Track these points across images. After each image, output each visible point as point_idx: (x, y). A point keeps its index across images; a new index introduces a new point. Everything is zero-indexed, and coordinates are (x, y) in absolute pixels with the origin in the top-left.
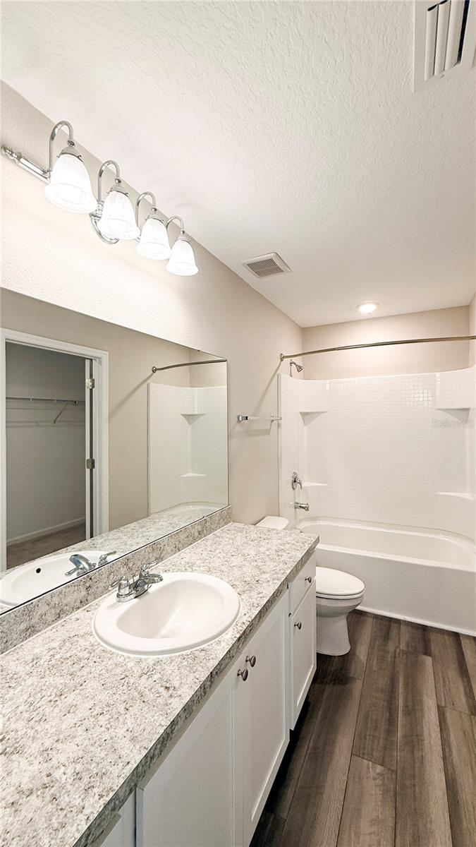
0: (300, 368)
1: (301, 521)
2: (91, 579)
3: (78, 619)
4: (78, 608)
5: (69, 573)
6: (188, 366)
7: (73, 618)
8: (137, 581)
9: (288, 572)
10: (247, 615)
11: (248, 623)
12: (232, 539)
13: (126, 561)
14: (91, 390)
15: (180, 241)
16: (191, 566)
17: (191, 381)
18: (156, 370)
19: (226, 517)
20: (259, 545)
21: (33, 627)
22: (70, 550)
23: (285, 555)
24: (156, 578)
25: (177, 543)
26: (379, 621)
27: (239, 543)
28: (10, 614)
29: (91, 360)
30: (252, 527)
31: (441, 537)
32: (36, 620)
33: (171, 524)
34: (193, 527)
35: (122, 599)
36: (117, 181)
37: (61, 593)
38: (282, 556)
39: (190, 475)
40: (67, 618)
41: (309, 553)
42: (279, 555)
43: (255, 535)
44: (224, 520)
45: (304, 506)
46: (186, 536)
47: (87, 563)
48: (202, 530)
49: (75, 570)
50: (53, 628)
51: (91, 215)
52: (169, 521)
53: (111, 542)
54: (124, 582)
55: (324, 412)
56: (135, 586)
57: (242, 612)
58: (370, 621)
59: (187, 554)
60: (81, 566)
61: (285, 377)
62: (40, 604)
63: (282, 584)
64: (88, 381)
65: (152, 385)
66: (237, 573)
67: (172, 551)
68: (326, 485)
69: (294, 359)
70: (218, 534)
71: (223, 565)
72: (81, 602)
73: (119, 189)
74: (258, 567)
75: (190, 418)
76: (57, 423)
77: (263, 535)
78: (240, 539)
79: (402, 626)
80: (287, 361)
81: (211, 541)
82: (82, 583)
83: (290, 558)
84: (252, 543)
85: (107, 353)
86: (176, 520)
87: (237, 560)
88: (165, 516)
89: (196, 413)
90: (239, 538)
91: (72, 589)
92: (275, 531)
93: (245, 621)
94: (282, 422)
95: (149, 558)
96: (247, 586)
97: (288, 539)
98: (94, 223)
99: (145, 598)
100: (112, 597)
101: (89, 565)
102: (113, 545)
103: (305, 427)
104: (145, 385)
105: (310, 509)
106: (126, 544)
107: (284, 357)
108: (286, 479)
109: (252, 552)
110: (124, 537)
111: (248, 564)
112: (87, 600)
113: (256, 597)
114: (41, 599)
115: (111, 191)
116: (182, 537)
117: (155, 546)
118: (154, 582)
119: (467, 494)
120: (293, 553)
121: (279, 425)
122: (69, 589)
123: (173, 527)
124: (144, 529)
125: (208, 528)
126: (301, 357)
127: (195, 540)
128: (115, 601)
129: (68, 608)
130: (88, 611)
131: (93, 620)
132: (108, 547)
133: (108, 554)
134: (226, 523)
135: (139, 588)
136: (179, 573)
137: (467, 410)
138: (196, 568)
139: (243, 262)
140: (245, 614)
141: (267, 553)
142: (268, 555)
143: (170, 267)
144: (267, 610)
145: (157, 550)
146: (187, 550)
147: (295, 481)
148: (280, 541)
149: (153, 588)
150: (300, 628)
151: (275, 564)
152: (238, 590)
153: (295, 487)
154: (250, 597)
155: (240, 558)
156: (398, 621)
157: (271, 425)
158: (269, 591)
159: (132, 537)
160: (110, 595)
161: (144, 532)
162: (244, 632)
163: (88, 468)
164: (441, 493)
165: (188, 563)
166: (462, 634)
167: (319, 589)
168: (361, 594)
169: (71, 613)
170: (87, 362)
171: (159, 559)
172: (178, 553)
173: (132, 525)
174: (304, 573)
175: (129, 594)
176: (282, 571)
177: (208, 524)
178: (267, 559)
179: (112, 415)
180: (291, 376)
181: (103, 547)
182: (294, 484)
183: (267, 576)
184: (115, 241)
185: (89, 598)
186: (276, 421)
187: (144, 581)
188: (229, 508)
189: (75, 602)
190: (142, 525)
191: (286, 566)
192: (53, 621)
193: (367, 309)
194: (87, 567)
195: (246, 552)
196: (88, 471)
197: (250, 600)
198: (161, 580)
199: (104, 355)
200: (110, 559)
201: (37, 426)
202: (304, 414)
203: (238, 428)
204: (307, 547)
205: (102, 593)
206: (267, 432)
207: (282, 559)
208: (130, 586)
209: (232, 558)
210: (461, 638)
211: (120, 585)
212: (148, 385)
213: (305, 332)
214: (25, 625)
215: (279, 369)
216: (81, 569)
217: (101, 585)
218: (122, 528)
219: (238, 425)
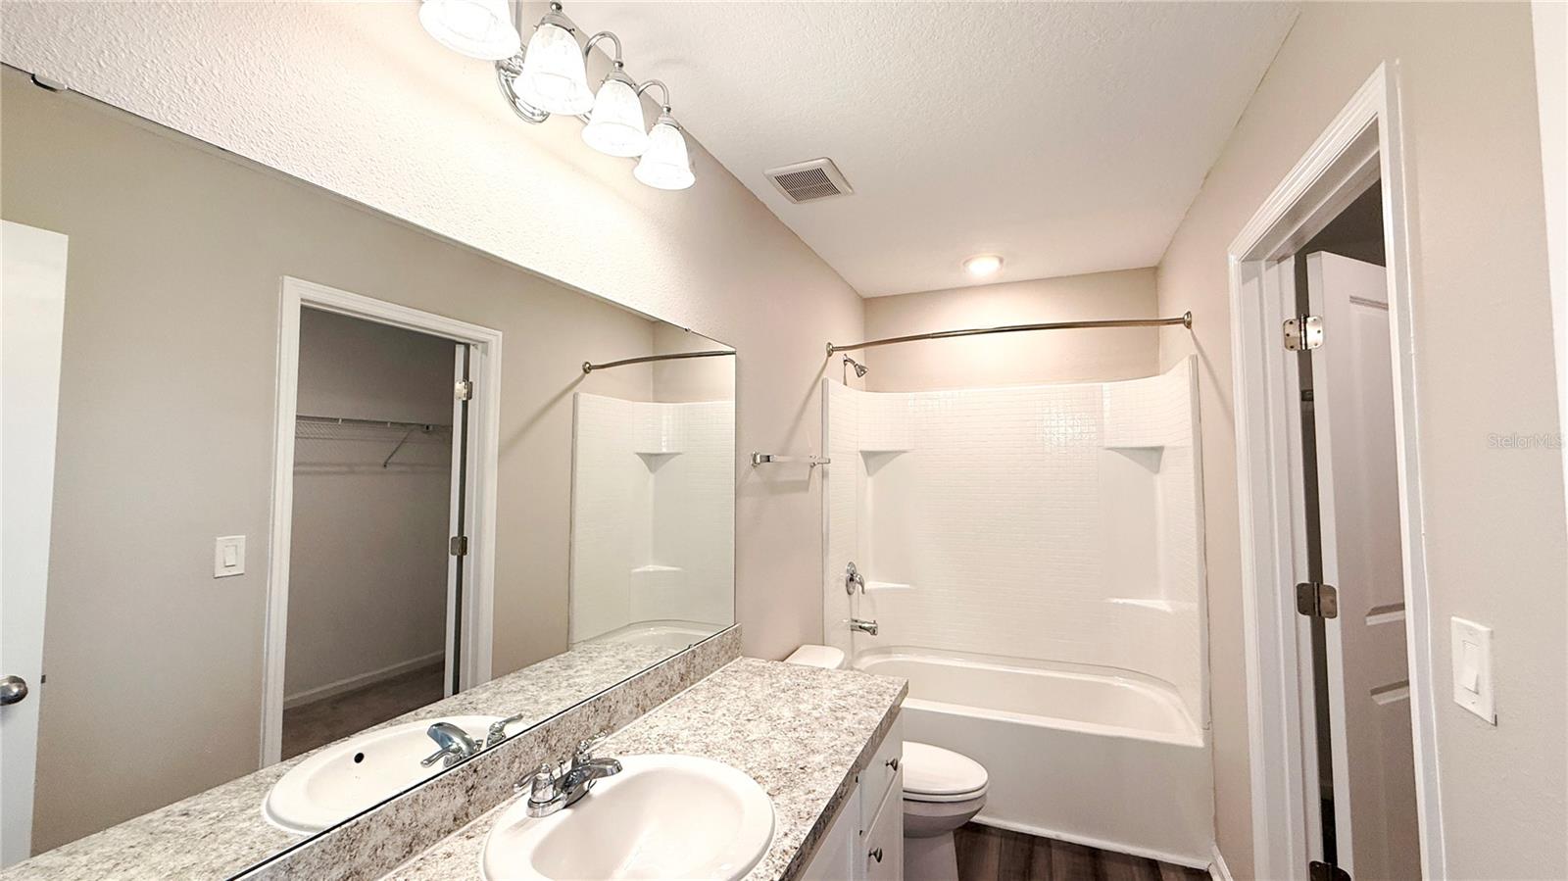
0: (861, 371)
1: (861, 654)
2: (475, 771)
3: (449, 855)
4: (449, 832)
5: (430, 761)
6: (651, 362)
7: (440, 853)
8: (569, 774)
9: (859, 749)
10: (791, 836)
11: (794, 852)
12: (745, 689)
13: (545, 734)
14: (465, 404)
15: (662, 125)
16: (670, 742)
17: (655, 391)
18: (591, 368)
19: (731, 646)
20: (797, 699)
21: (358, 873)
22: (423, 714)
23: (850, 717)
24: (609, 767)
25: (641, 697)
26: (1012, 843)
27: (759, 697)
28: (312, 847)
29: (467, 346)
30: (780, 666)
31: (1119, 682)
32: (365, 858)
33: (623, 661)
34: (670, 666)
35: (539, 811)
36: (554, 7)
37: (416, 800)
38: (843, 719)
39: (651, 568)
40: (425, 852)
41: (893, 713)
42: (837, 718)
43: (787, 681)
44: (727, 653)
45: (866, 625)
46: (657, 682)
47: (464, 739)
48: (688, 672)
49: (441, 754)
50: (398, 874)
51: (499, 66)
52: (620, 657)
53: (506, 697)
54: (543, 776)
55: (904, 452)
56: (565, 784)
57: (781, 829)
58: (994, 842)
59: (662, 719)
60: (454, 747)
61: (834, 385)
62: (374, 825)
63: (850, 773)
64: (459, 387)
65: (583, 397)
66: (761, 754)
67: (631, 713)
68: (907, 586)
69: (851, 354)
70: (718, 680)
71: (732, 739)
72: (455, 820)
73: (558, 19)
74: (799, 741)
75: (652, 460)
76: (389, 468)
77: (801, 681)
78: (759, 690)
79: (1053, 851)
80: (839, 356)
81: (704, 693)
82: (458, 781)
83: (860, 724)
84: (782, 695)
85: (500, 334)
86: (631, 654)
87: (758, 730)
88: (609, 646)
89: (664, 450)
90: (757, 687)
91: (437, 792)
92: (824, 673)
93: (787, 848)
94: (830, 468)
95: (588, 728)
96: (782, 780)
97: (850, 687)
98: (504, 82)
99: (585, 808)
100: (517, 807)
101: (469, 743)
102: (512, 704)
103: (870, 480)
104: (569, 396)
105: (879, 631)
106: (536, 702)
107: (834, 349)
108: (836, 575)
109: (787, 713)
110: (531, 688)
111: (779, 737)
112: (467, 815)
113: (804, 797)
114: (375, 815)
115: (542, 23)
116: (650, 685)
117: (599, 705)
118: (605, 774)
119: (1161, 602)
120: (863, 714)
121: (824, 475)
122: (432, 793)
123: (627, 667)
124: (571, 672)
125: (698, 667)
126: (861, 350)
127: (674, 692)
128: (525, 816)
129: (428, 831)
130: (469, 838)
131: (481, 856)
132: (500, 709)
133: (507, 722)
134: (731, 659)
135: (572, 788)
136: (648, 756)
137: (1159, 450)
138: (681, 746)
139: (767, 172)
140: (786, 834)
141: (815, 714)
142: (817, 719)
143: (643, 172)
144: (825, 825)
145: (605, 713)
146: (660, 711)
147: (852, 580)
148: (835, 691)
149: (600, 787)
150: (879, 860)
151: (833, 735)
152: (768, 787)
153: (851, 590)
154: (792, 800)
155: (765, 726)
156: (1047, 842)
157: (810, 472)
158: (827, 786)
159: (547, 686)
160: (512, 803)
161: (570, 677)
162: (789, 869)
163: (452, 554)
164: (1115, 600)
165: (664, 736)
166: (1161, 862)
167: (908, 784)
168: (983, 791)
169: (435, 842)
170: (460, 351)
171: (608, 729)
172: (642, 718)
173: (547, 664)
174: (883, 753)
175: (553, 801)
176: (848, 749)
177: (698, 660)
178: (815, 725)
179: (505, 450)
180: (845, 384)
181: (489, 708)
182: (851, 584)
183: (818, 758)
184: (540, 118)
185: (471, 810)
186: (819, 466)
187: (582, 774)
188: (736, 630)
189: (443, 819)
190: (566, 663)
191: (854, 739)
192: (398, 860)
193: (983, 267)
194: (464, 747)
195: (774, 712)
196: (453, 560)
197: (793, 806)
198: (619, 771)
199: (495, 338)
200: (510, 730)
201: (353, 472)
202: (868, 455)
203: (754, 477)
204: (888, 702)
205: (497, 800)
206: (804, 486)
207: (846, 724)
208: (555, 783)
209: (749, 726)
210: (1162, 871)
211: (536, 782)
212: (575, 396)
213: (870, 305)
214: (342, 870)
215: (825, 372)
216: (453, 751)
217: (496, 782)
218: (526, 671)
219: (753, 472)
